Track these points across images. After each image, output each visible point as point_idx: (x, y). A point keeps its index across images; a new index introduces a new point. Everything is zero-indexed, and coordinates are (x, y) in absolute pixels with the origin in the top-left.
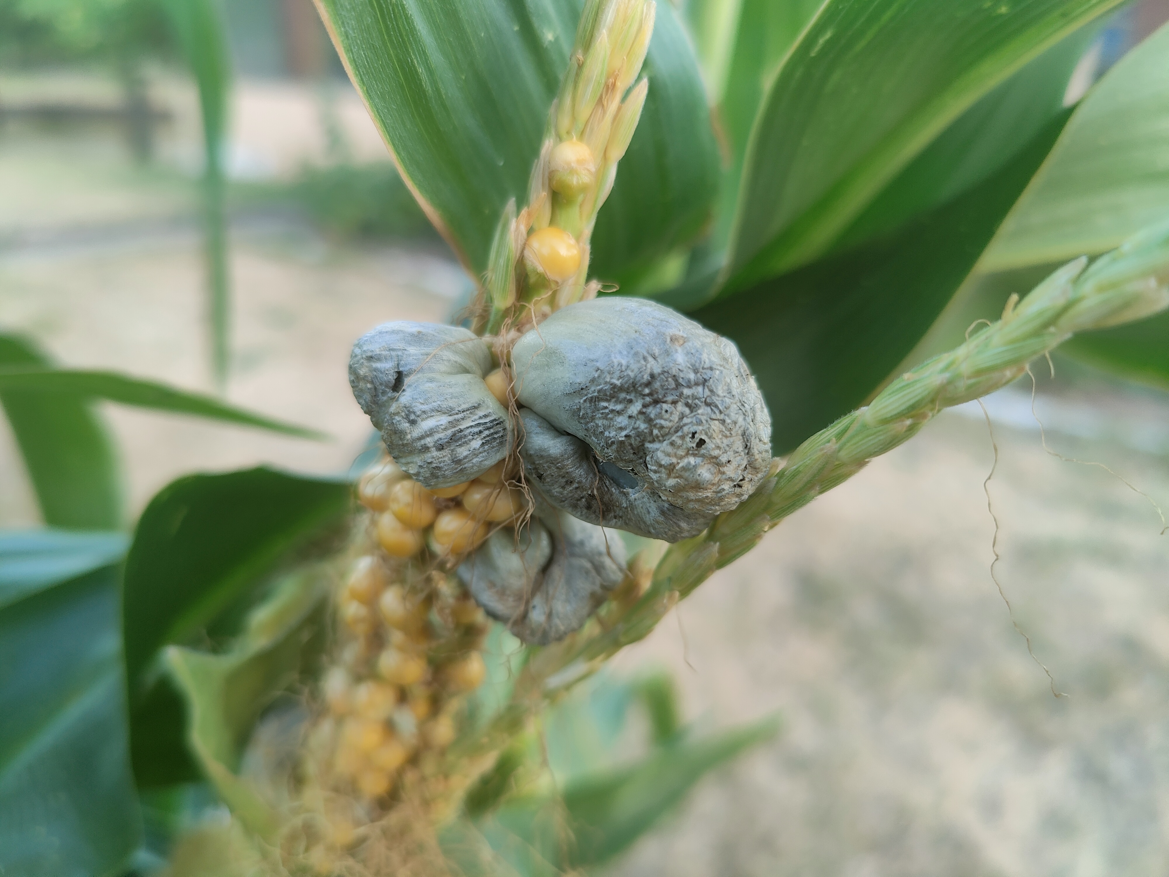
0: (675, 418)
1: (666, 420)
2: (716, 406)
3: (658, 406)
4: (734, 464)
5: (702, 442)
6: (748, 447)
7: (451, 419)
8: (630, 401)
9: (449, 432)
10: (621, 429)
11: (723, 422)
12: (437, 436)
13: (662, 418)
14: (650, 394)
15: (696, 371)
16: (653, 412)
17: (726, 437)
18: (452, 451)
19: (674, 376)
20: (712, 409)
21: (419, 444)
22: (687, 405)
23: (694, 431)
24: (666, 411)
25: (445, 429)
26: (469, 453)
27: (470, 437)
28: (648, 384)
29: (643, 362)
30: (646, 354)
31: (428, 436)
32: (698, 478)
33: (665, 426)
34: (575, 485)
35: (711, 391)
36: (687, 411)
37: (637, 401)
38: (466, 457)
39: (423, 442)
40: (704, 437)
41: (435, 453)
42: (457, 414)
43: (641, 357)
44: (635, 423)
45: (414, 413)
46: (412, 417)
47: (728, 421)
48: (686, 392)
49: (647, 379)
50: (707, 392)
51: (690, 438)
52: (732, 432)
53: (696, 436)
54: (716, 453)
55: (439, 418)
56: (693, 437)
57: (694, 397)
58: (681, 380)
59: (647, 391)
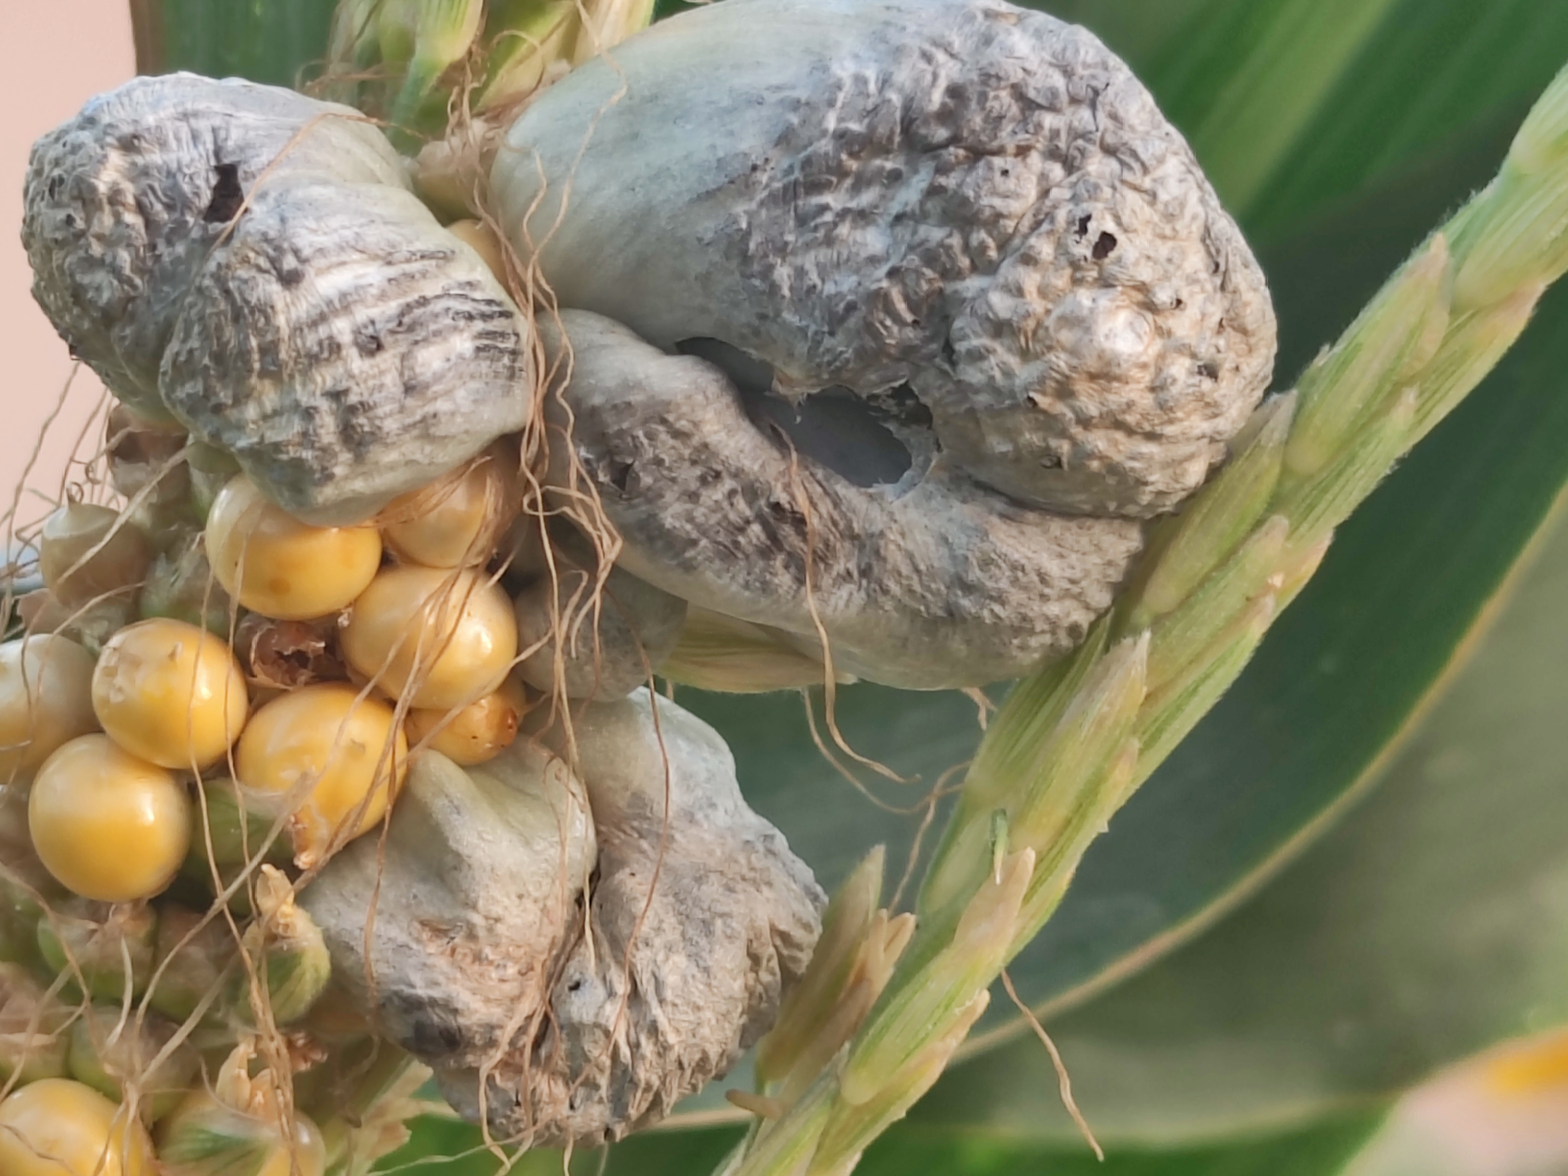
0: (1031, 192)
1: (1005, 196)
2: (1134, 154)
3: (982, 164)
4: (1192, 311)
5: (1107, 242)
6: (1222, 268)
7: (392, 272)
8: (895, 177)
9: (393, 307)
10: (873, 260)
11: (1152, 197)
12: (362, 315)
13: (994, 192)
14: (955, 140)
15: (1068, 73)
16: (968, 180)
17: (1164, 237)
18: (404, 357)
19: (1014, 86)
20: (1122, 163)
21: (311, 340)
22: (1053, 154)
23: (1083, 215)
24: (1005, 173)
25: (383, 296)
26: (447, 365)
27: (448, 321)
28: (945, 116)
29: (922, 65)
30: (927, 47)
31: (336, 313)
32: (1107, 345)
33: (1005, 212)
34: (728, 484)
35: (1114, 117)
36: (1057, 171)
37: (916, 171)
38: (438, 378)
39: (323, 331)
40: (1110, 227)
41: (357, 363)
42: (408, 261)
43: (916, 54)
44: (914, 232)
45: (296, 252)
46: (289, 263)
47: (1163, 196)
48: (1049, 120)
49: (943, 105)
50: (1104, 121)
51: (1076, 232)
52: (1178, 227)
53: (1091, 226)
54: (1145, 274)
55: (360, 270)
56: (1083, 230)
57: (1076, 134)
58: (1032, 94)
59: (941, 133)
